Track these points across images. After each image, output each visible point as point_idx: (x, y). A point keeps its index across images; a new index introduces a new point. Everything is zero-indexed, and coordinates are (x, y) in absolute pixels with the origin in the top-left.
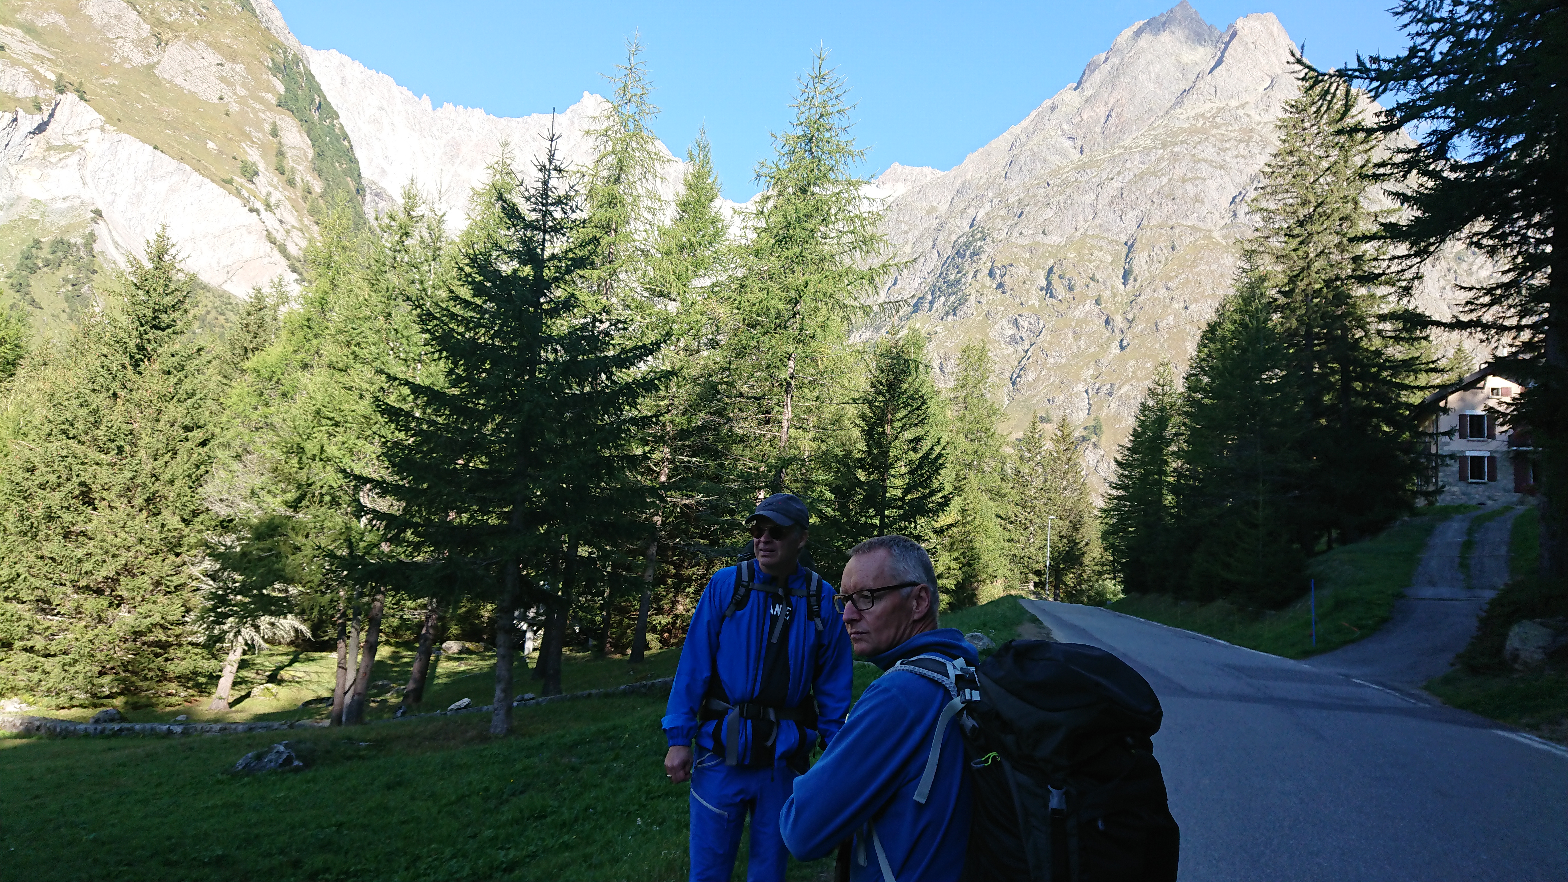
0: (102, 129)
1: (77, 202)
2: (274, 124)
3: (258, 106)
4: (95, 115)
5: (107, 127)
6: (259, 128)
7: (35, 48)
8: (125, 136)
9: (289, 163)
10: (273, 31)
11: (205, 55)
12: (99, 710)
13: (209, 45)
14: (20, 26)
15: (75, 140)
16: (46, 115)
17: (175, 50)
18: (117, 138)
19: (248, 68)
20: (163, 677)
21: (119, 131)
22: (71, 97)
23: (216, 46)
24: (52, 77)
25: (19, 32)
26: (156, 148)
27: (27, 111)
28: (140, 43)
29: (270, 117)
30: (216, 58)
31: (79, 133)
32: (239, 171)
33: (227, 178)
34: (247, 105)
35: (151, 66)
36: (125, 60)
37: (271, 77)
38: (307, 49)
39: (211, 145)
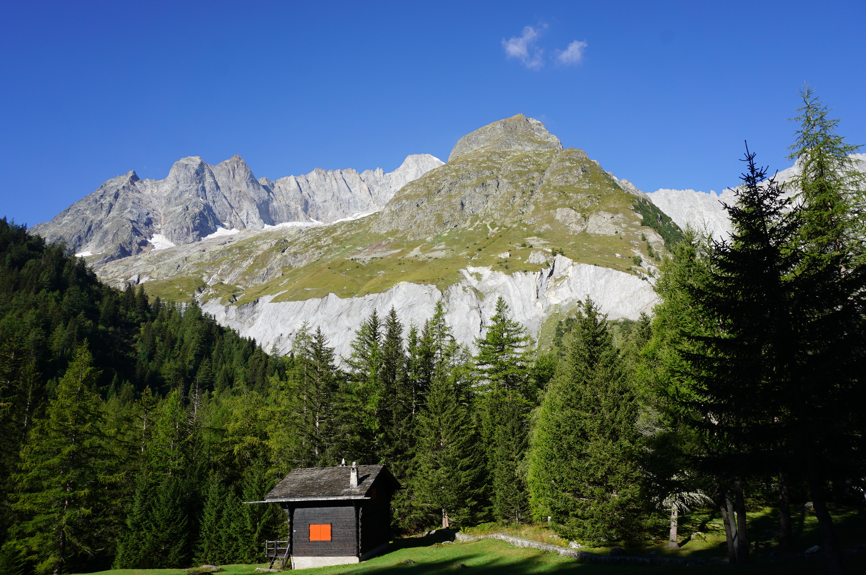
0: (573, 265)
1: (571, 300)
2: (643, 235)
3: (633, 229)
4: (569, 260)
5: (575, 263)
6: (637, 240)
7: (542, 242)
8: (582, 265)
9: (655, 250)
10: (631, 193)
11: (605, 216)
12: (613, 548)
13: (605, 211)
14: (536, 235)
15: (564, 274)
16: (552, 266)
17: (592, 220)
18: (579, 267)
19: (624, 214)
20: (641, 529)
21: (579, 263)
22: (559, 256)
23: (608, 210)
24: (550, 251)
25: (536, 238)
26: (595, 265)
27: (545, 268)
28: (578, 222)
29: (639, 232)
30: (610, 215)
31: (565, 270)
32: (633, 263)
33: (629, 267)
34: (629, 231)
35: (585, 230)
36: (574, 232)
37: (635, 214)
38: (649, 195)
39: (618, 255)
